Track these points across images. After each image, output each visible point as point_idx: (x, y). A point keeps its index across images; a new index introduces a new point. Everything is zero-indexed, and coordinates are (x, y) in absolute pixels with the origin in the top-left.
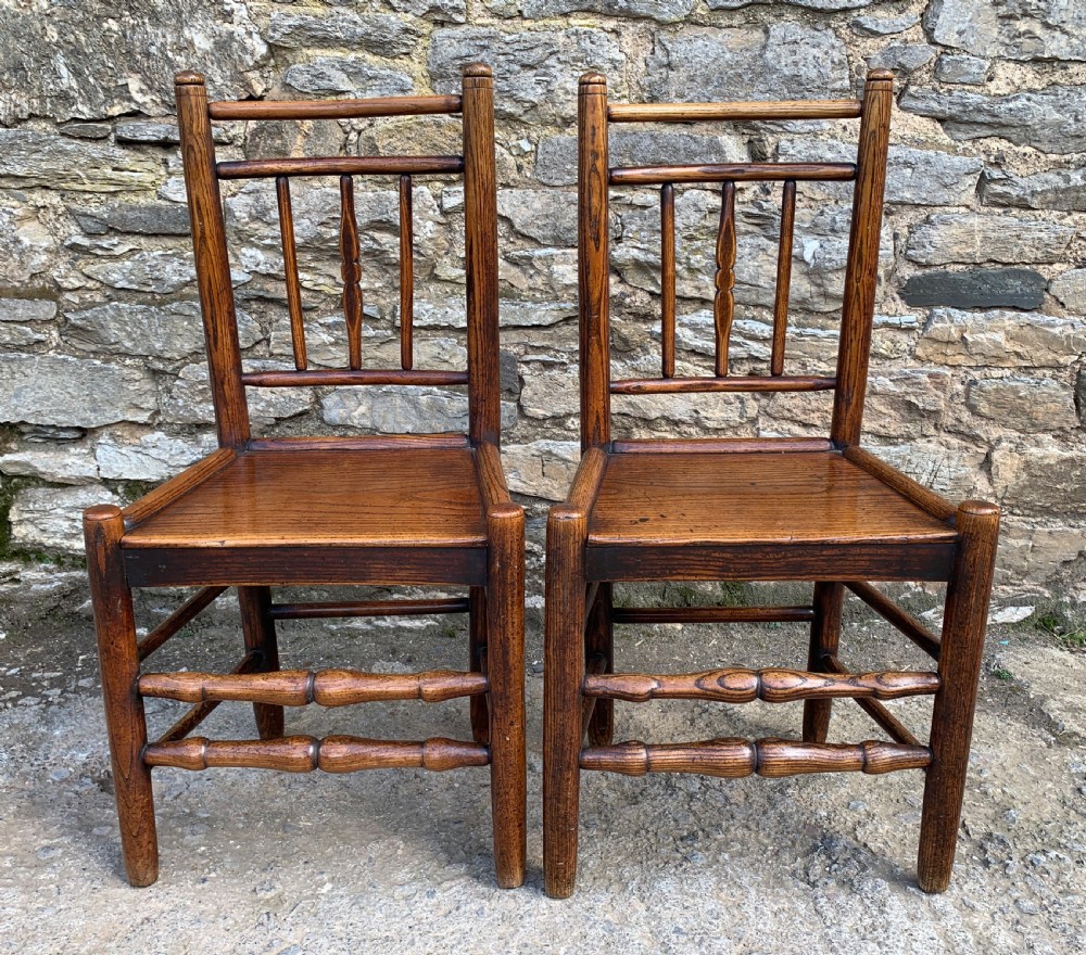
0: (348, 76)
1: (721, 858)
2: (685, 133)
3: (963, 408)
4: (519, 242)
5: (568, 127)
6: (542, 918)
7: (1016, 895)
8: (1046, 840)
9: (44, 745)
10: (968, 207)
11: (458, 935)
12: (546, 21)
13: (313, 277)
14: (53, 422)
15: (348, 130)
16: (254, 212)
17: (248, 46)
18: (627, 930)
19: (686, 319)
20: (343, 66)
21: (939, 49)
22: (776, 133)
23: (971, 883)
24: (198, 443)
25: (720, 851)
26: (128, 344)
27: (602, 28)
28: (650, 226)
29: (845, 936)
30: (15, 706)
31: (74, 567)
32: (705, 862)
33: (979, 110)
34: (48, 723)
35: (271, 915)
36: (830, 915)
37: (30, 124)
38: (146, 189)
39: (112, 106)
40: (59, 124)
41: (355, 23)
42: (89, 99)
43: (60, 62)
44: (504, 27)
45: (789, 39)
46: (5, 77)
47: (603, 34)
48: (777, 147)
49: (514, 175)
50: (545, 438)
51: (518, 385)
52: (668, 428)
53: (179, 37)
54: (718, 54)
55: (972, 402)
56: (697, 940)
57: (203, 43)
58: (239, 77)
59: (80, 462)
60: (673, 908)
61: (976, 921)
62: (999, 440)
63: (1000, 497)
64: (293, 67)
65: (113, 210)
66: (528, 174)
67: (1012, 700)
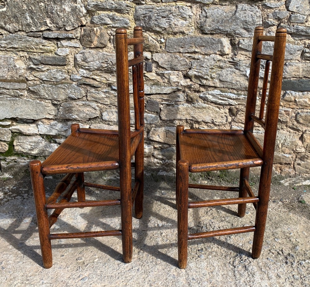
0: (110, 19)
1: (209, 257)
2: (211, 37)
3: (295, 121)
4: (161, 69)
5: (176, 35)
6: (155, 273)
7: (294, 273)
8: (306, 256)
9: (22, 212)
10: (298, 60)
11: (131, 277)
12: (170, 3)
13: (100, 78)
14: (26, 118)
15: (110, 35)
16: (83, 59)
17: (81, 10)
18: (179, 278)
19: (210, 92)
20: (109, 17)
21: (290, 13)
22: (239, 37)
23: (281, 269)
24: (67, 124)
25: (209, 255)
26: (47, 96)
27: (186, 5)
28: (200, 65)
29: (241, 283)
30: (15, 199)
31: (32, 159)
32: (204, 258)
33: (302, 31)
34: (24, 205)
35: (81, 267)
36: (238, 277)
37: (19, 33)
38: (52, 52)
39: (42, 27)
40: (27, 33)
41: (112, 4)
42: (36, 26)
43: (27, 15)
44: (157, 5)
45: (243, 9)
46: (12, 19)
47: (186, 7)
48: (239, 42)
49: (159, 49)
50: (167, 126)
51: (159, 110)
52: (204, 124)
53: (61, 8)
54: (221, 13)
55: (298, 119)
56: (198, 282)
57: (68, 9)
58: (78, 19)
59: (33, 129)
60: (193, 272)
61: (280, 281)
62: (306, 131)
63: (306, 147)
64: (94, 16)
65: (42, 57)
66: (163, 49)
67: (304, 210)
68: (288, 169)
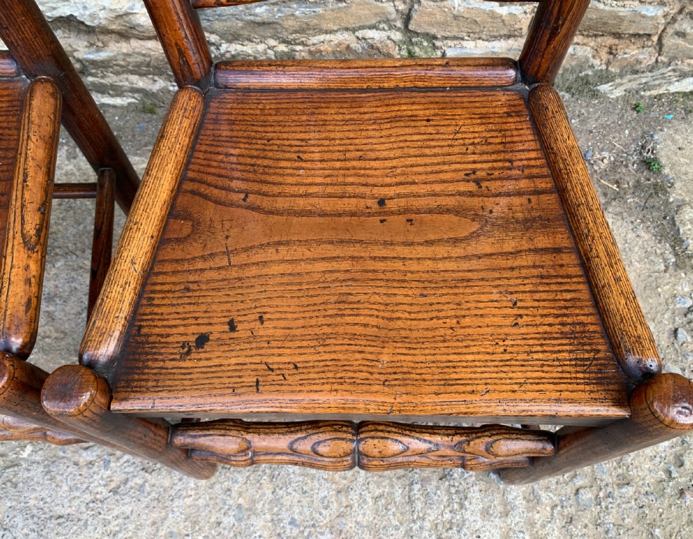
6: (188, 501)
18: (253, 519)
36: (419, 505)
60: (294, 493)
67: (651, 202)
68: (636, 51)
